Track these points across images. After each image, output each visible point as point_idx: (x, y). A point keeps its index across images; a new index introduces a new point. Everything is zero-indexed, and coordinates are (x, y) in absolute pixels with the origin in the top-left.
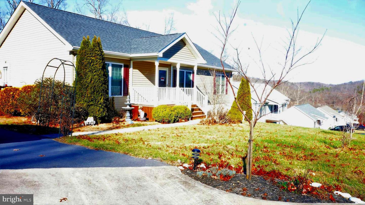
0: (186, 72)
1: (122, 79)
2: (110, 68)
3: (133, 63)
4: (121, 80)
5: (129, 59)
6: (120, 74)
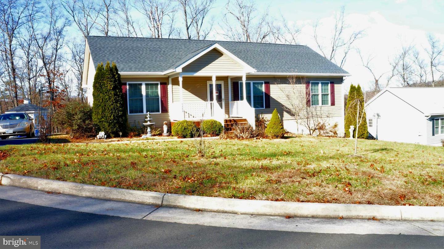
0: (253, 83)
2: (143, 88)
3: (172, 80)
4: (158, 98)
6: (157, 92)
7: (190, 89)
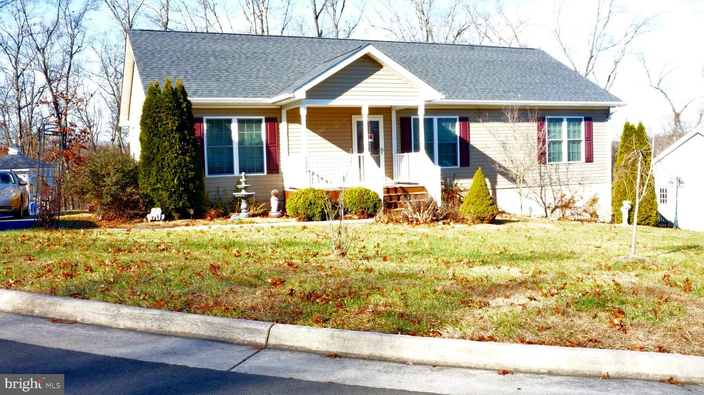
0: (438, 119)
1: (261, 143)
2: (234, 127)
3: (288, 112)
4: (261, 146)
5: (279, 107)
6: (259, 136)
7: (322, 130)
